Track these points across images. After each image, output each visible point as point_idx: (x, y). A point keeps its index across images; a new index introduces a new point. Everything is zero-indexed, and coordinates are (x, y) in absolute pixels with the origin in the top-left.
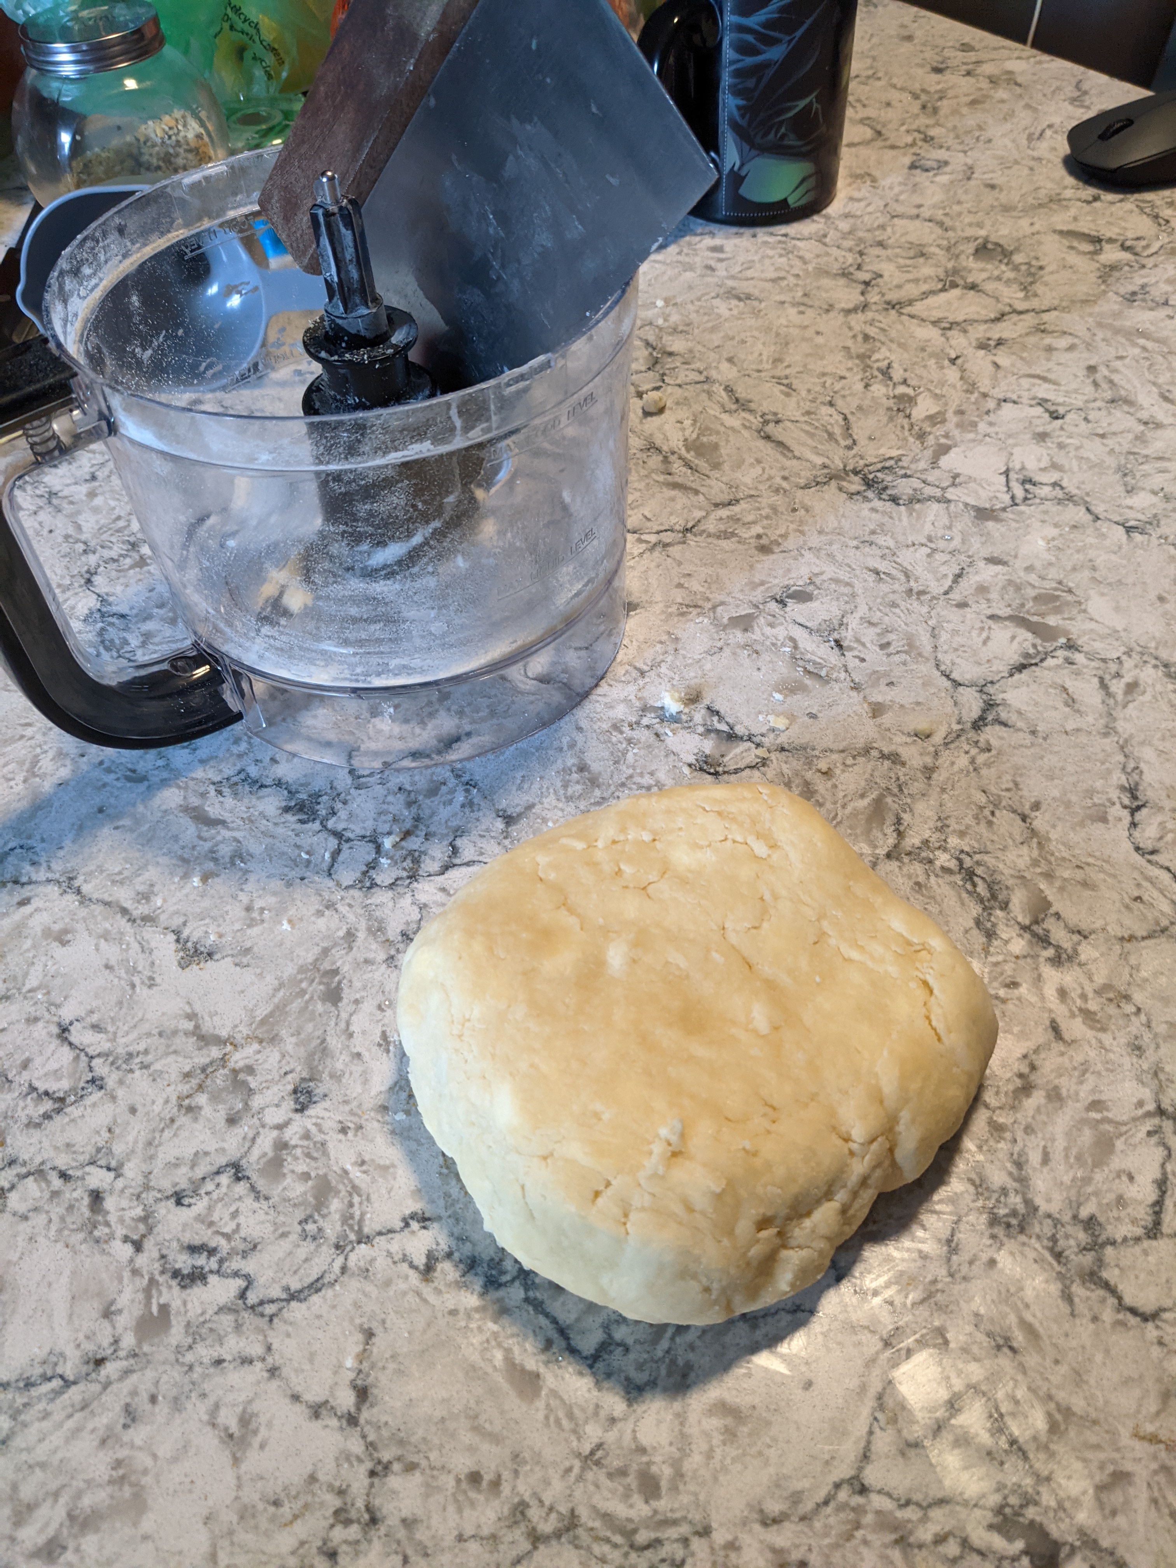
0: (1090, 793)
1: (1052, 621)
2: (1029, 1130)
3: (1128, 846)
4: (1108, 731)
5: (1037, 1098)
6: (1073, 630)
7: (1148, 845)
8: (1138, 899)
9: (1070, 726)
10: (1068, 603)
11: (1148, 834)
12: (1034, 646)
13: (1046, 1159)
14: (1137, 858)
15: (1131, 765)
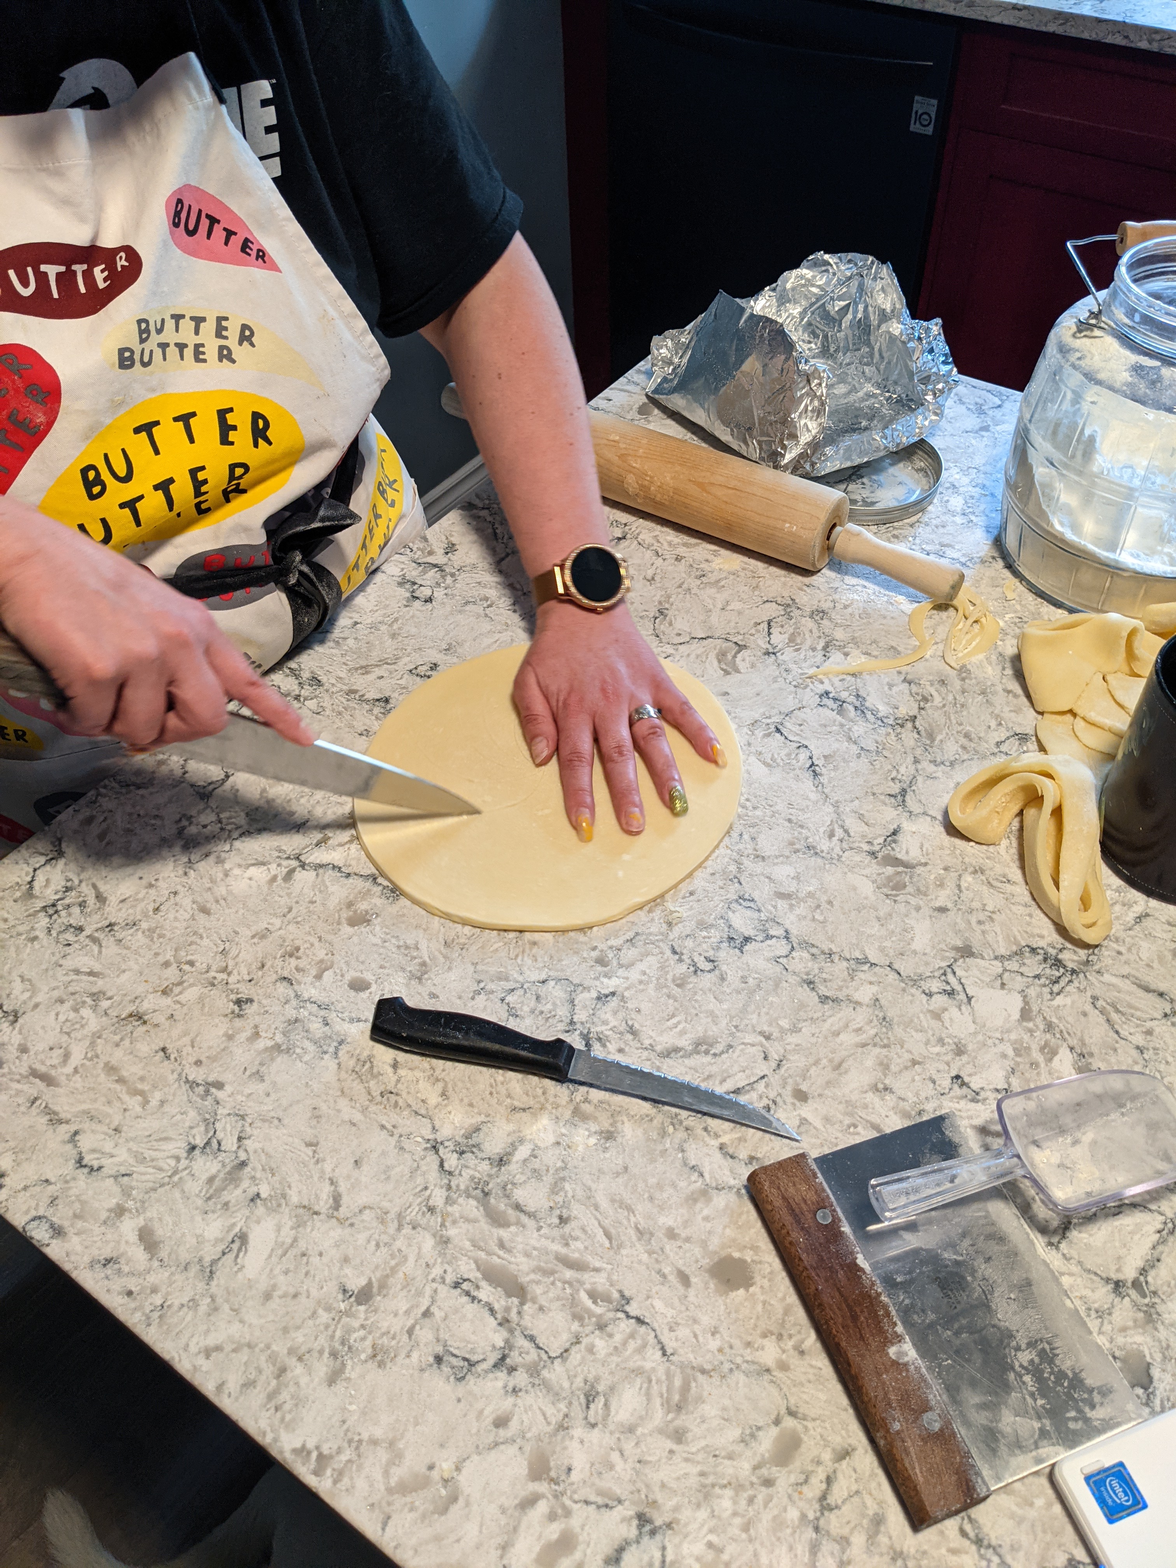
0: (836, 768)
1: (890, 870)
2: (820, 637)
3: (811, 747)
4: (836, 805)
5: (820, 647)
6: (875, 866)
7: (802, 750)
8: (801, 725)
9: (857, 802)
10: (885, 886)
11: (803, 755)
12: (893, 849)
13: (811, 631)
14: (806, 743)
15: (820, 787)
